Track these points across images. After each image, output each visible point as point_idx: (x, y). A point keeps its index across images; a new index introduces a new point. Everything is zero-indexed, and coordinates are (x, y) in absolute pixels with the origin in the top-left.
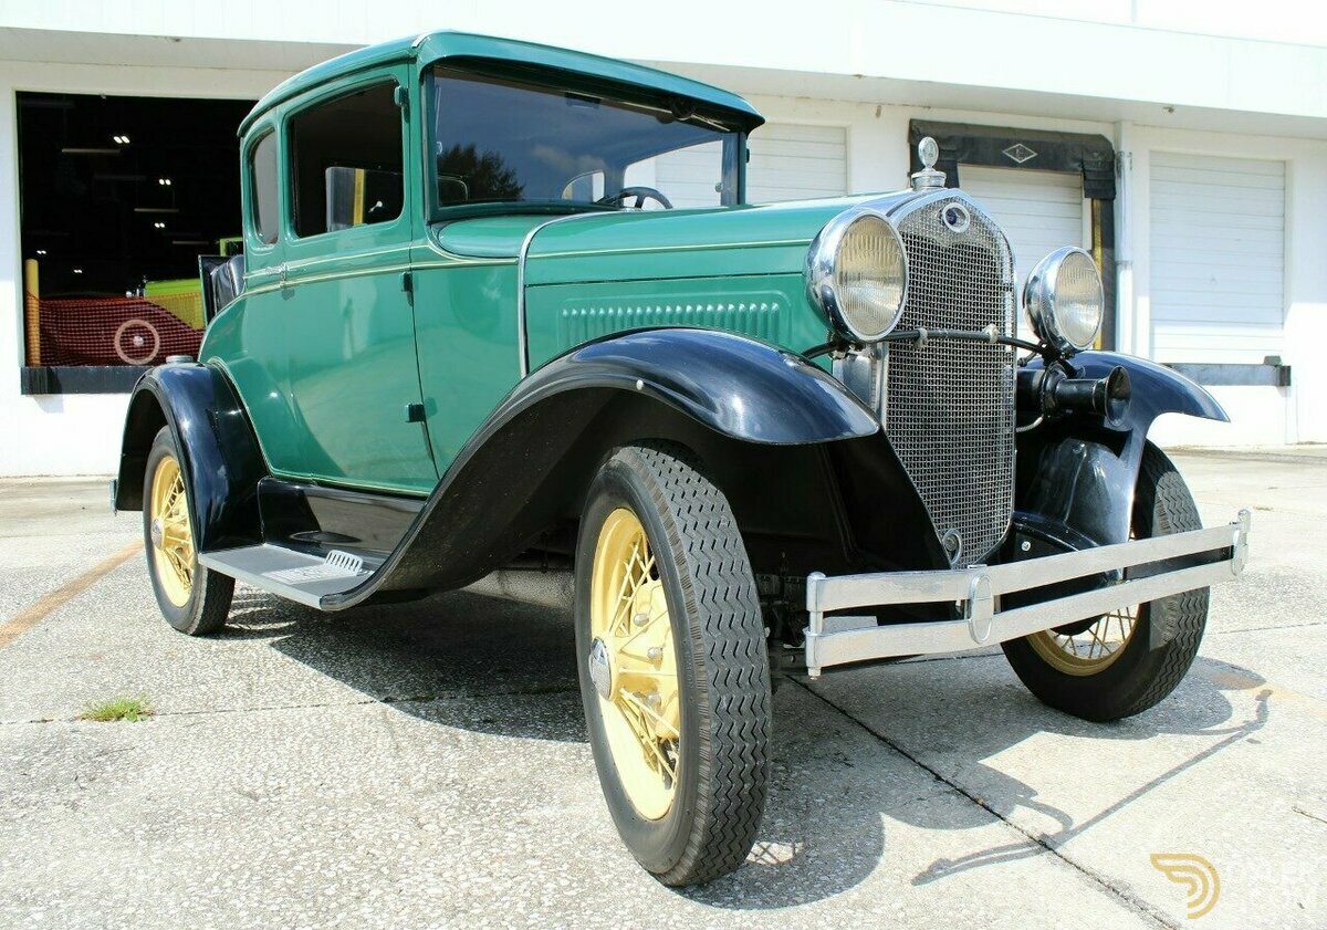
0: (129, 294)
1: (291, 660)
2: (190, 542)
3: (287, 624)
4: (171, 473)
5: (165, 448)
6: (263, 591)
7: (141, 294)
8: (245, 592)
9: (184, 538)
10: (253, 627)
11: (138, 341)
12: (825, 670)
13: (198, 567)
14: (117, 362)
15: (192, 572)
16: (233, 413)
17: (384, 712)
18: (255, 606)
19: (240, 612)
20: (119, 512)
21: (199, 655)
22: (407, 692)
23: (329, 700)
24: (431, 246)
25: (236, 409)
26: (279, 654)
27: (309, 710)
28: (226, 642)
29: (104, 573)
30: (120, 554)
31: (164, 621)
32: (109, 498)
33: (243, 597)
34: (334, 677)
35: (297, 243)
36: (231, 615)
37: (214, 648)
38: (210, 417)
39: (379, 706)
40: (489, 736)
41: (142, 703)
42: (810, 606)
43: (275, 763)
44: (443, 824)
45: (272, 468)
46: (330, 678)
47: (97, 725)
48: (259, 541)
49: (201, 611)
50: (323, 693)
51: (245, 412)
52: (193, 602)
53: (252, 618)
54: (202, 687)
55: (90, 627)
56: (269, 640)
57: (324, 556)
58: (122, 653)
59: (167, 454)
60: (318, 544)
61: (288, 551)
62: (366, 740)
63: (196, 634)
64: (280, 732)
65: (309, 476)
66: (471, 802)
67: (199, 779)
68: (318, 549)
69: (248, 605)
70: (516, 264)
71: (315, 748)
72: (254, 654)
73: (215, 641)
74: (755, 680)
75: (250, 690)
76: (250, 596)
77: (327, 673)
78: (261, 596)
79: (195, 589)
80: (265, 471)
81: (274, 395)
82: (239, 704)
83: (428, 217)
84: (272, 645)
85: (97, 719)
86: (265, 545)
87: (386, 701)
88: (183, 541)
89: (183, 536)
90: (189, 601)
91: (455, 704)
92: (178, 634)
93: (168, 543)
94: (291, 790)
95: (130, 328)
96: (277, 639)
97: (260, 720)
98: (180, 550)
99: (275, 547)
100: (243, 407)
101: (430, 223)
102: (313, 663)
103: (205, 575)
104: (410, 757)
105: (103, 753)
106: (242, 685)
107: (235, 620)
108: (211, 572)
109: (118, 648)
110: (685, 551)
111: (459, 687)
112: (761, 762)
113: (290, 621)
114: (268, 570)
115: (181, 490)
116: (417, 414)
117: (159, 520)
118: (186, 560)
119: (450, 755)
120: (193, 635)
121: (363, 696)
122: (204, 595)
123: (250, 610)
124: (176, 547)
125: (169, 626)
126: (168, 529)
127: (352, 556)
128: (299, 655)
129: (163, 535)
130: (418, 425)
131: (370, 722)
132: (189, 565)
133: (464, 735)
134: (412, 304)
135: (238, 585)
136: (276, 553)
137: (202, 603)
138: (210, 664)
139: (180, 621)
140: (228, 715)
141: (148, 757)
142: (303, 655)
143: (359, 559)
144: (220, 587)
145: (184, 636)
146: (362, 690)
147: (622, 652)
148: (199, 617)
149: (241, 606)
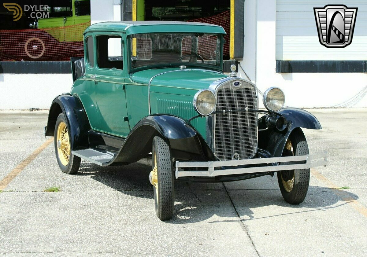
0: (31, 25)
1: (96, 181)
2: (69, 147)
3: (96, 172)
4: (63, 126)
5: (62, 119)
6: (89, 162)
7: (36, 24)
8: (83, 162)
9: (67, 146)
10: (86, 173)
11: (35, 47)
12: (178, 177)
13: (71, 154)
14: (27, 59)
15: (69, 156)
16: (81, 110)
17: (117, 193)
18: (87, 166)
19: (82, 168)
20: (46, 137)
21: (71, 179)
22: (124, 189)
23: (104, 190)
24: (130, 79)
25: (82, 109)
26: (93, 179)
27: (99, 192)
28: (78, 176)
29: (37, 155)
30: (41, 148)
31: (60, 170)
32: (43, 132)
33: (83, 164)
34: (107, 185)
35: (98, 70)
36: (79, 169)
37: (75, 177)
38: (74, 111)
39: (117, 191)
40: (140, 198)
41: (59, 188)
42: (176, 166)
43: (90, 201)
44: (123, 211)
45: (92, 127)
46: (106, 185)
47: (48, 193)
48: (88, 148)
49: (71, 167)
50: (103, 188)
51: (84, 110)
52: (69, 164)
53: (86, 170)
54: (73, 186)
55: (39, 171)
56: (90, 176)
57: (105, 153)
58: (50, 177)
59: (62, 121)
60: (104, 150)
61: (96, 151)
62: (111, 197)
63: (70, 174)
64: (92, 195)
65: (101, 131)
66: (130, 208)
67: (73, 202)
68: (104, 151)
69: (84, 166)
70: (148, 86)
71: (99, 198)
72: (86, 179)
73: (75, 176)
74: (169, 179)
75: (85, 187)
76: (85, 164)
77: (105, 184)
78: (88, 164)
79: (70, 161)
80: (90, 128)
81: (92, 105)
82: (82, 190)
83: (129, 72)
84: (91, 177)
85: (48, 191)
86: (90, 149)
87: (119, 191)
88: (66, 147)
89: (66, 145)
90: (68, 164)
91: (136, 192)
92: (64, 173)
93: (62, 147)
94: (93, 205)
95: (32, 41)
96: (92, 176)
97: (87, 193)
98: (66, 149)
99: (93, 150)
100: (84, 109)
101: (129, 73)
102: (102, 182)
103: (73, 157)
104: (121, 201)
105: (51, 197)
106: (83, 186)
107: (81, 170)
108: (75, 156)
109: (48, 176)
110: (159, 156)
111: (138, 188)
112: (171, 194)
113: (97, 171)
114: (90, 156)
115: (66, 132)
116: (126, 119)
117: (59, 140)
118: (67, 152)
119: (130, 201)
120: (69, 174)
121: (113, 189)
122: (72, 162)
123: (85, 168)
124: (64, 148)
125: (61, 171)
126: (63, 144)
127: (111, 153)
128: (98, 180)
129: (61, 145)
130: (127, 122)
131: (113, 194)
132: (68, 153)
133: (135, 198)
134: (125, 93)
135: (82, 160)
136: (93, 151)
137: (72, 165)
138: (74, 181)
139: (65, 170)
140: (79, 192)
141: (62, 199)
142: (99, 180)
143: (113, 154)
144: (77, 160)
145: (66, 174)
146: (113, 188)
147: (154, 175)
148: (71, 169)
149: (82, 167)
